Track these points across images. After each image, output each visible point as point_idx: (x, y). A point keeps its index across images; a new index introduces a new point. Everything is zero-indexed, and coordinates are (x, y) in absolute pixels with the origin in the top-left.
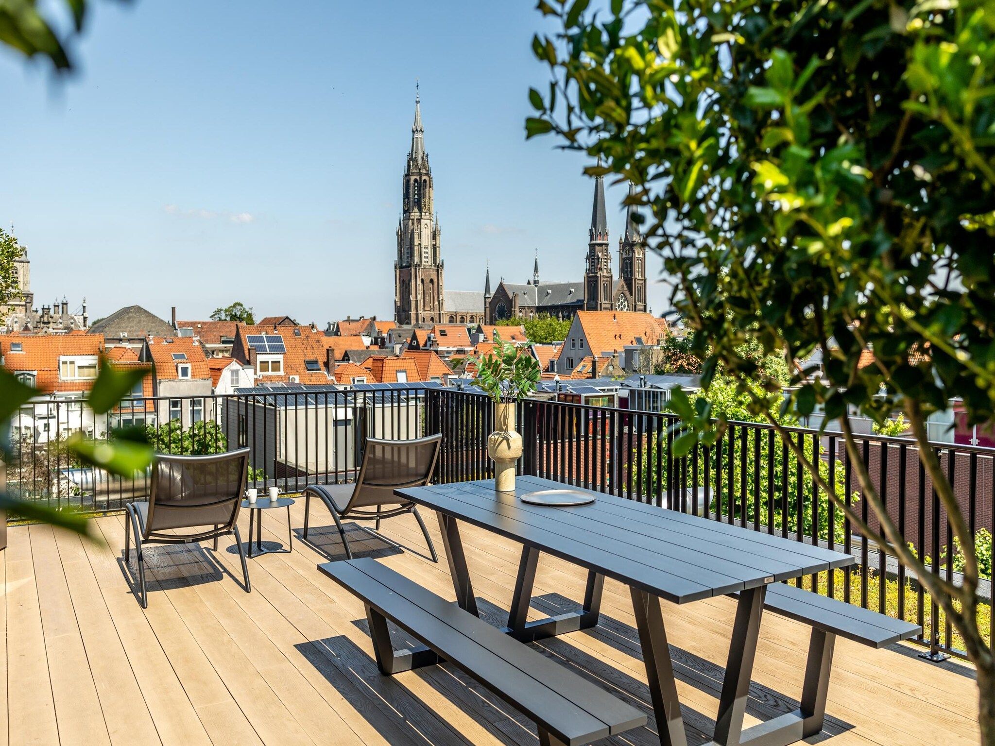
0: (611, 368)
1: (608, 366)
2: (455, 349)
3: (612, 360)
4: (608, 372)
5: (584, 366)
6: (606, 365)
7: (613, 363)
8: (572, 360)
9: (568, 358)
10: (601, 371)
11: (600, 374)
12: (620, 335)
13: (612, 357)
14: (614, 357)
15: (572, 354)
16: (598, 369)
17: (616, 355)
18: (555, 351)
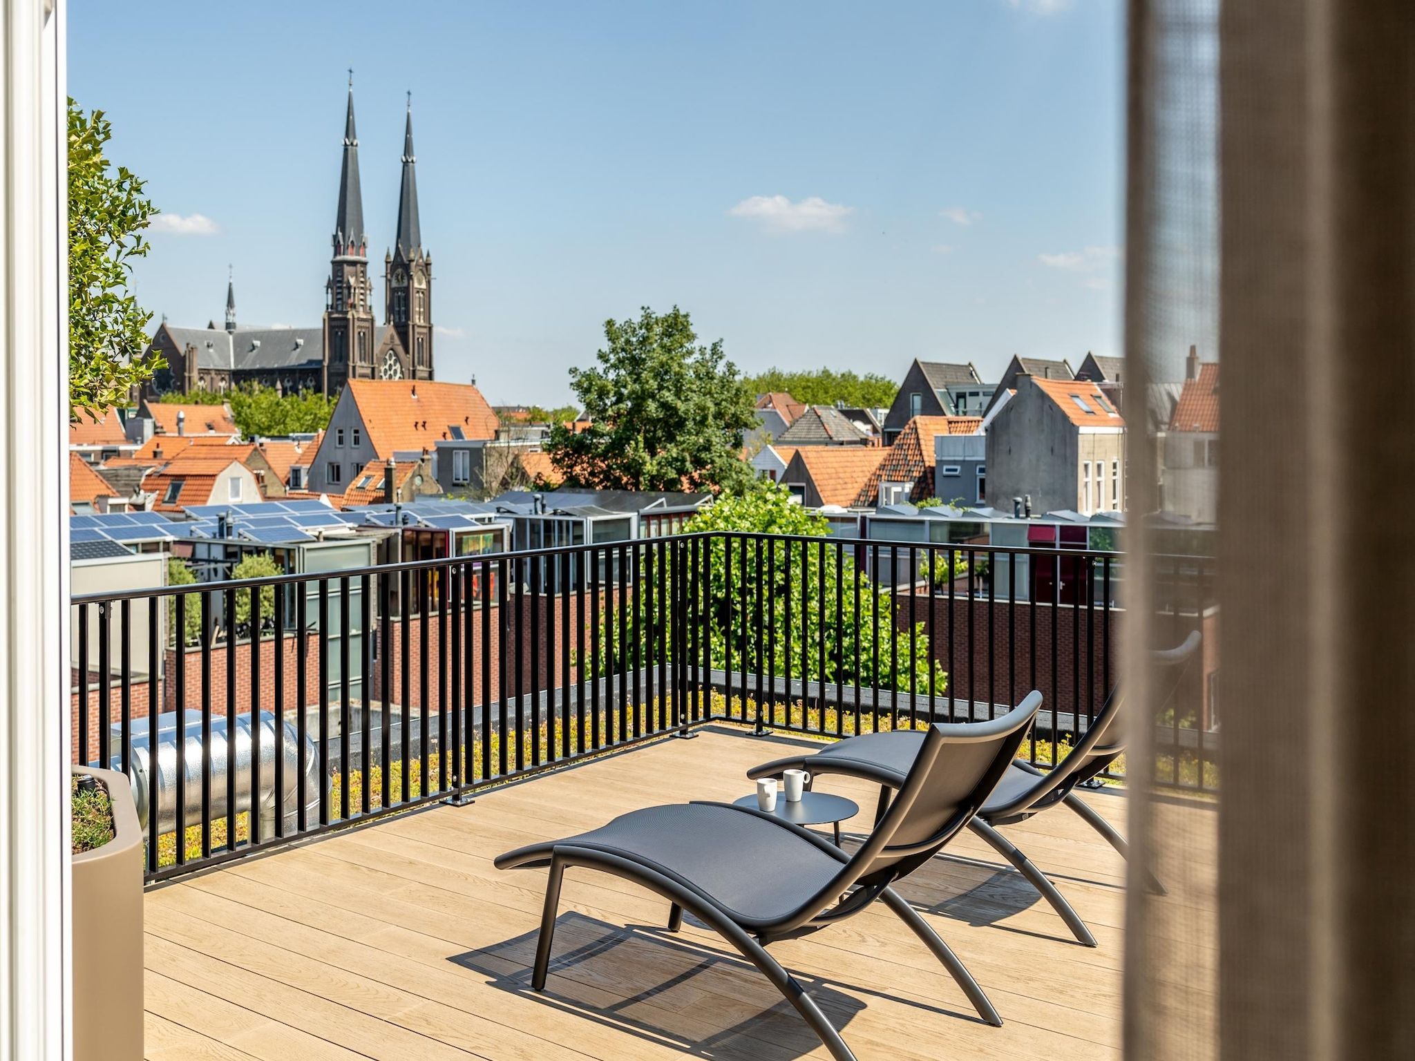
0: (418, 481)
1: (413, 477)
2: (99, 448)
3: (420, 466)
4: (414, 488)
5: (368, 478)
6: (409, 475)
7: (422, 472)
8: (338, 467)
9: (331, 464)
10: (402, 486)
11: (400, 491)
12: (425, 423)
13: (420, 462)
14: (423, 460)
15: (338, 456)
16: (396, 482)
17: (426, 457)
18: (300, 451)
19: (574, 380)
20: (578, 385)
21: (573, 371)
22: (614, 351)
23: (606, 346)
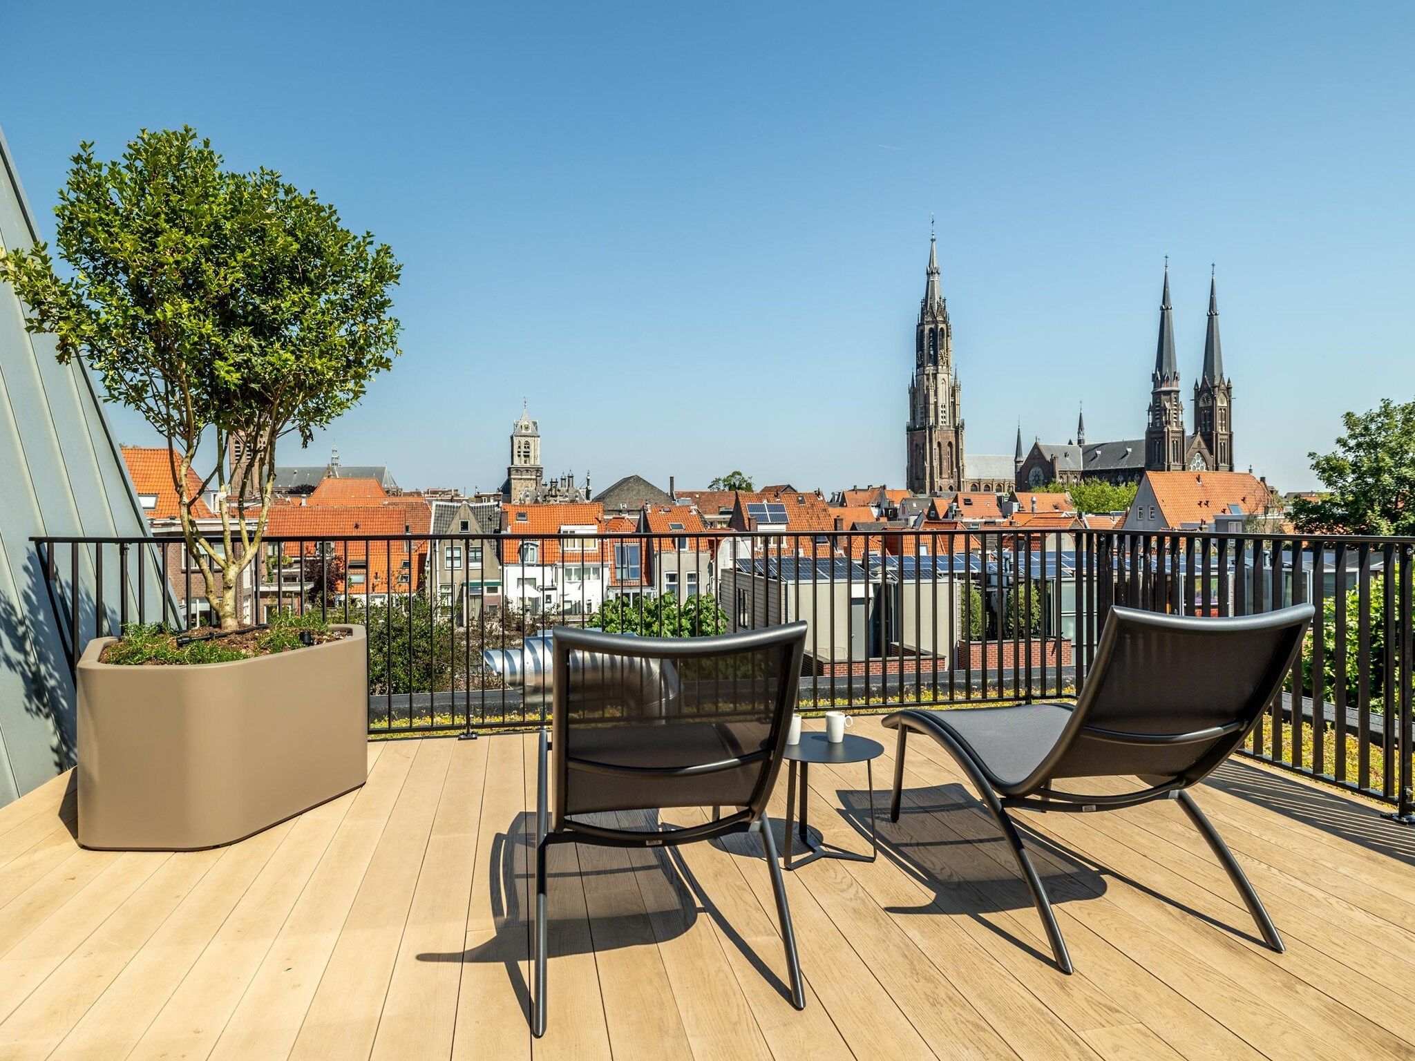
12: (1207, 502)
15: (1139, 526)
17: (1203, 526)
18: (1115, 523)
19: (1314, 462)
20: (1317, 466)
21: (1312, 455)
22: (1353, 436)
23: (1345, 433)
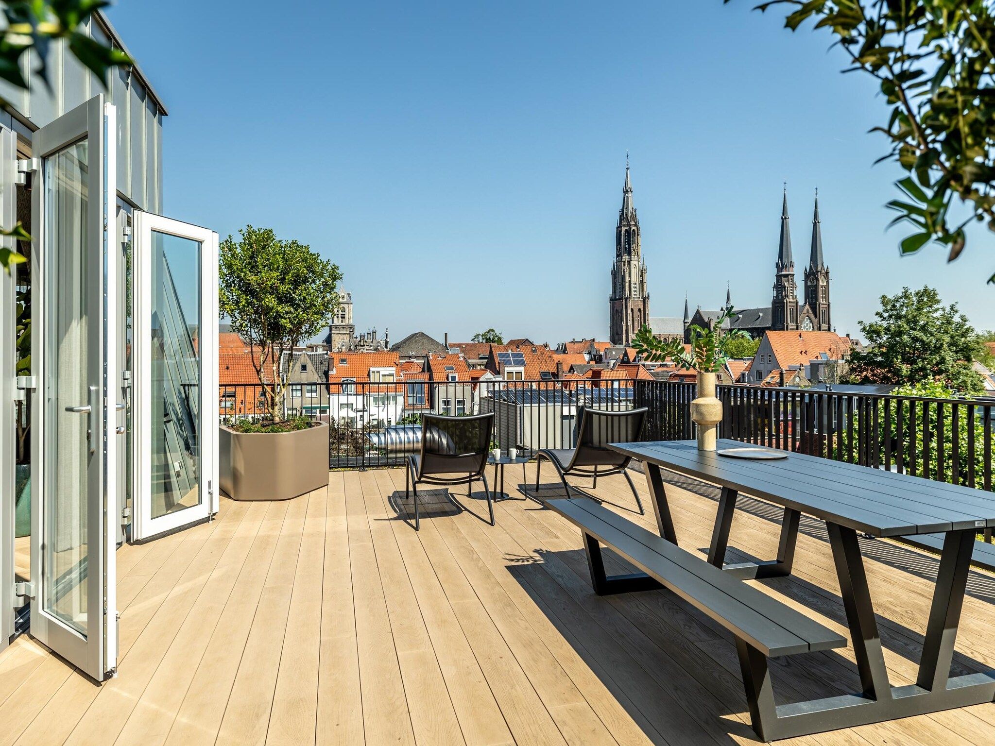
0: (797, 379)
1: (795, 377)
3: (798, 372)
4: (795, 383)
5: (772, 378)
6: (793, 377)
7: (799, 375)
8: (761, 373)
9: (758, 371)
10: (789, 382)
11: (787, 384)
13: (798, 370)
14: (800, 369)
15: (761, 368)
16: (785, 380)
17: (802, 368)
18: (746, 365)
19: (862, 327)
20: (864, 330)
21: (860, 322)
22: (886, 311)
